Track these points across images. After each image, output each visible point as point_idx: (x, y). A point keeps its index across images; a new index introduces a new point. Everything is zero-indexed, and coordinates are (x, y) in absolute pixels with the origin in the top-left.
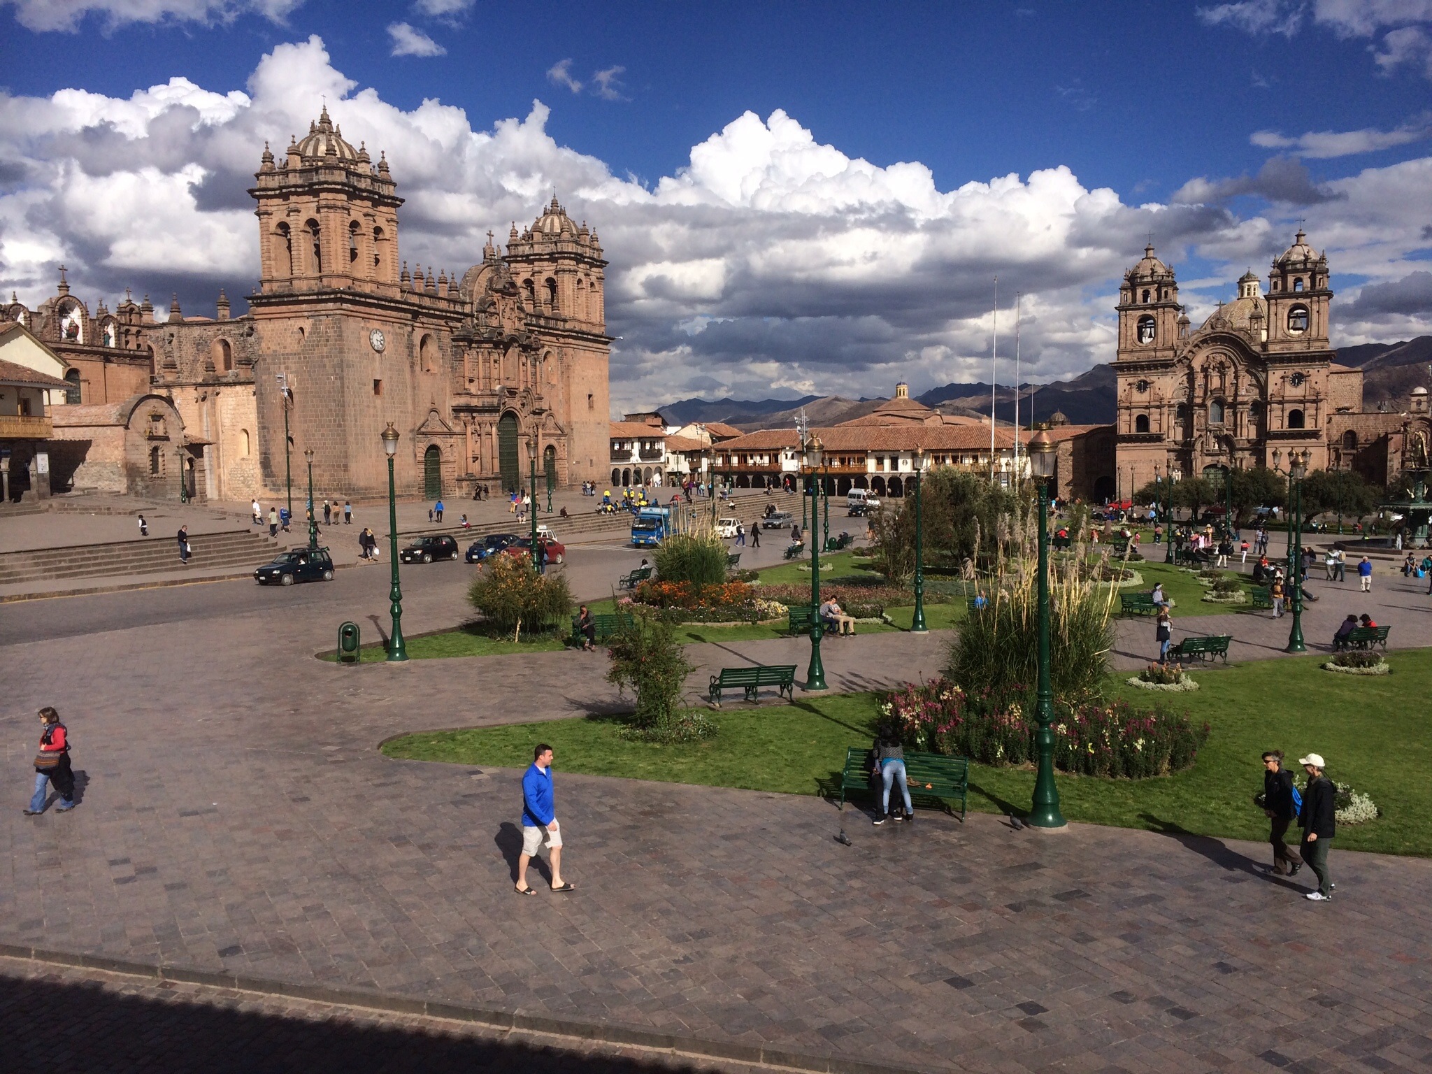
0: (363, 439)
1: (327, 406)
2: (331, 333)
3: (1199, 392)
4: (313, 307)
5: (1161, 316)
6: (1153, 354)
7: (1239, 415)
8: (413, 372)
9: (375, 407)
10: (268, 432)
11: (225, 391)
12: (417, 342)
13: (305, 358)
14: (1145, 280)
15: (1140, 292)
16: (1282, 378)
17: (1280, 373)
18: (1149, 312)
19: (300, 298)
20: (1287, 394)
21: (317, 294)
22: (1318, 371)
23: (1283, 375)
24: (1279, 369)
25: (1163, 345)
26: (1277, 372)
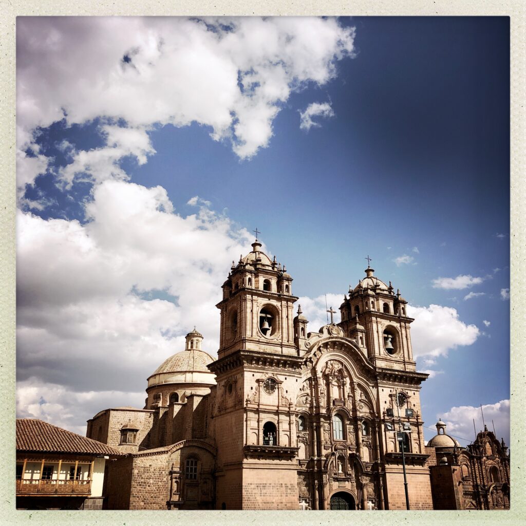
3: (323, 402)
5: (285, 310)
15: (262, 280)
16: (390, 396)
17: (388, 391)
18: (274, 302)
20: (395, 413)
22: (414, 393)
23: (391, 393)
24: (386, 386)
25: (288, 341)
26: (384, 389)
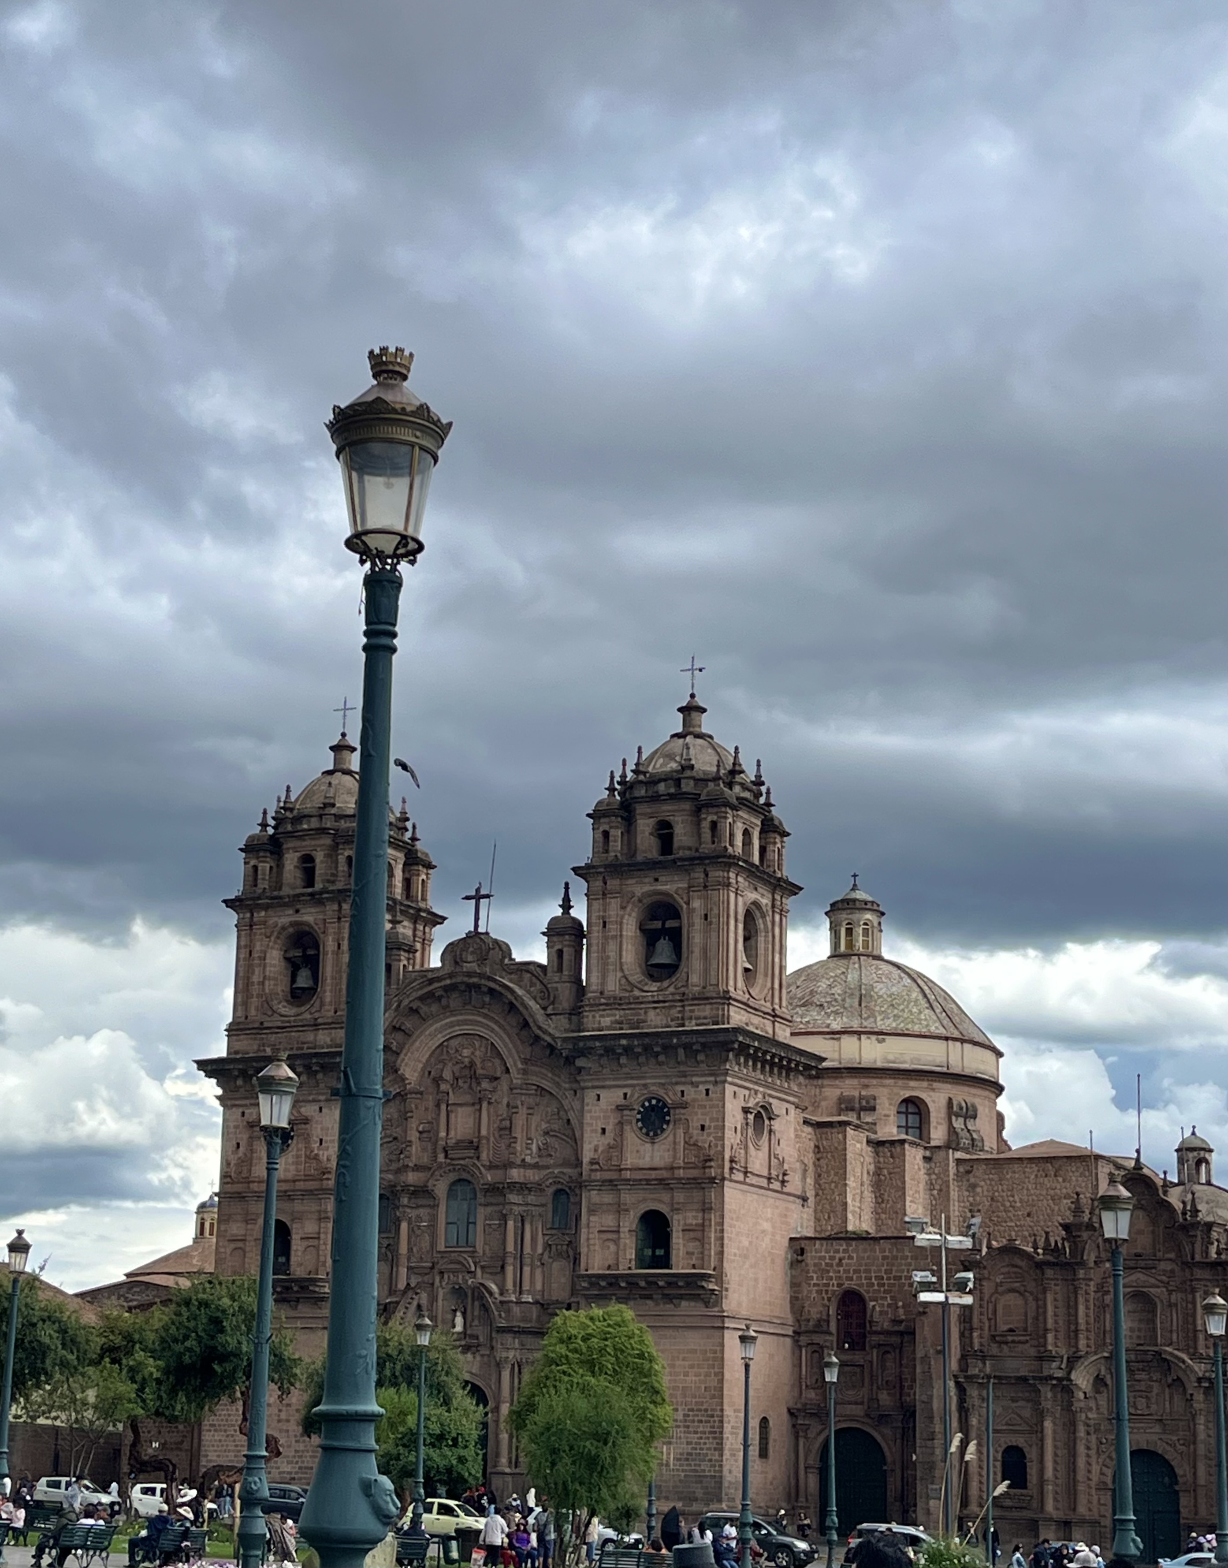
5: (333, 929)
6: (310, 1037)
7: (510, 1224)
14: (305, 826)
15: (291, 860)
16: (619, 1108)
17: (612, 1097)
18: (309, 916)
20: (630, 1160)
22: (707, 1091)
23: (623, 1102)
24: (608, 1083)
25: (336, 1012)
26: (603, 1094)
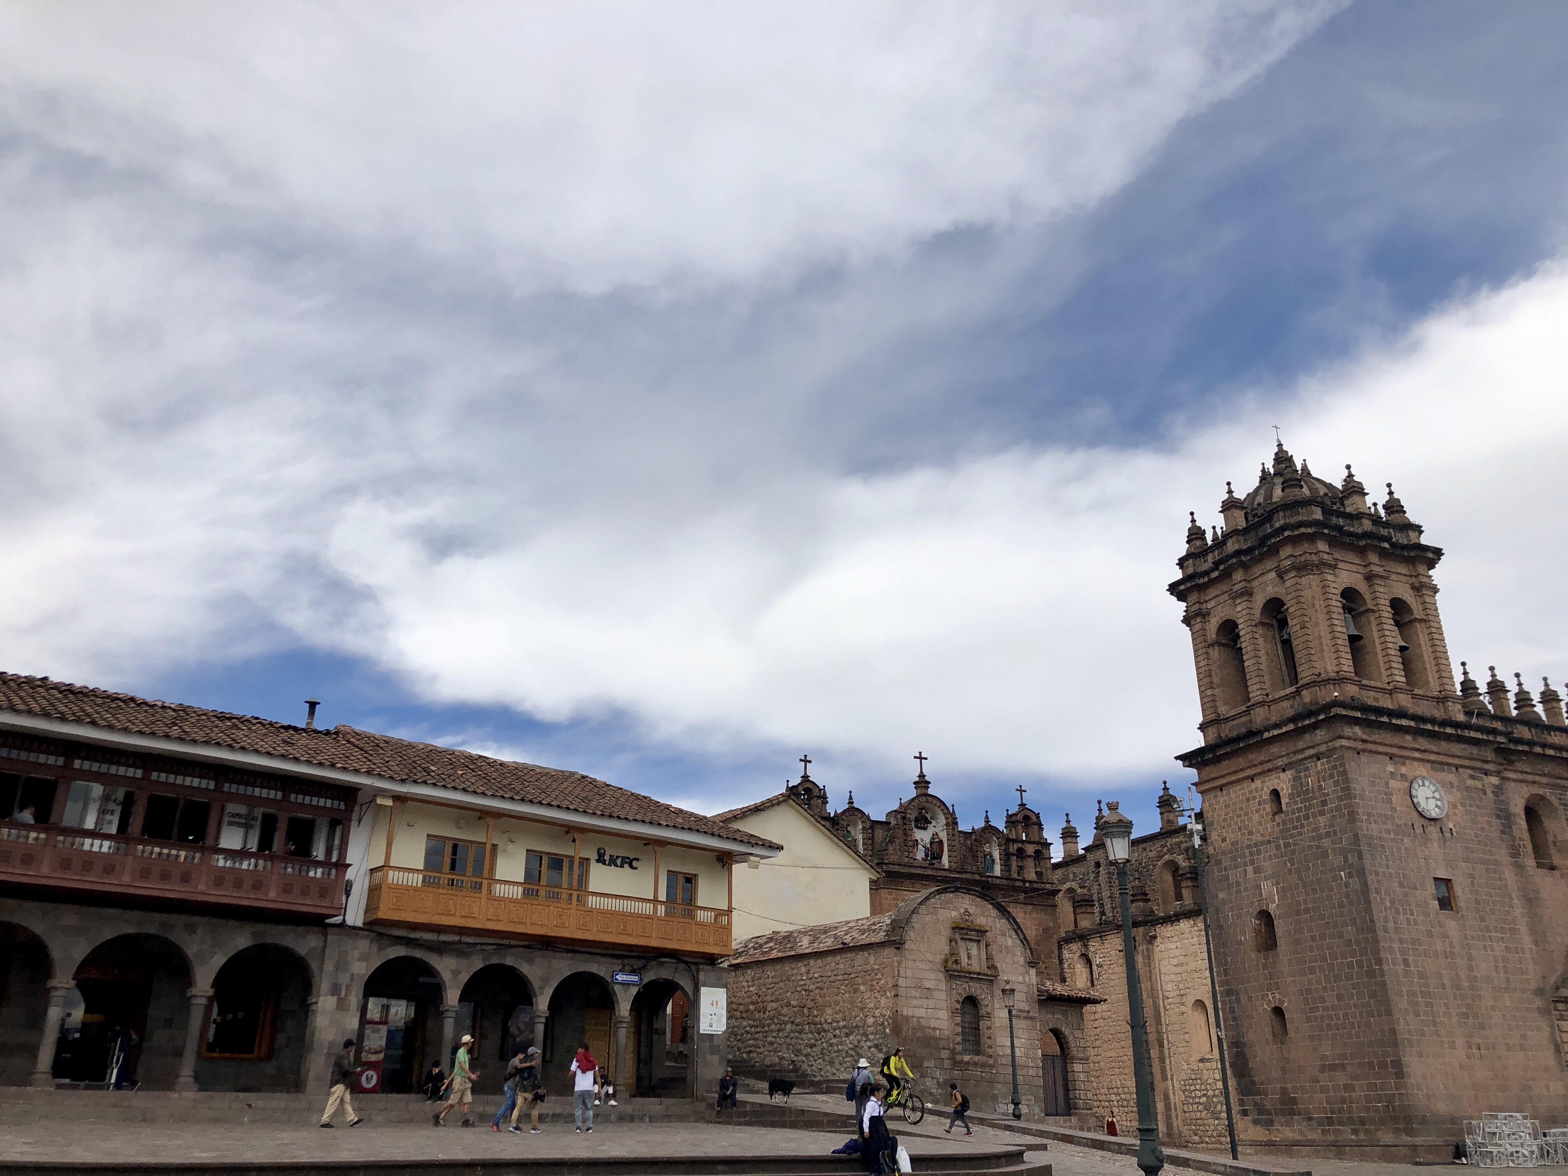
0: (1429, 1005)
1: (1340, 935)
2: (1329, 787)
4: (1291, 746)
8: (1519, 868)
9: (1445, 936)
10: (1238, 1001)
11: (1165, 931)
12: (1518, 808)
13: (1287, 845)
19: (1266, 735)
21: (1294, 719)
